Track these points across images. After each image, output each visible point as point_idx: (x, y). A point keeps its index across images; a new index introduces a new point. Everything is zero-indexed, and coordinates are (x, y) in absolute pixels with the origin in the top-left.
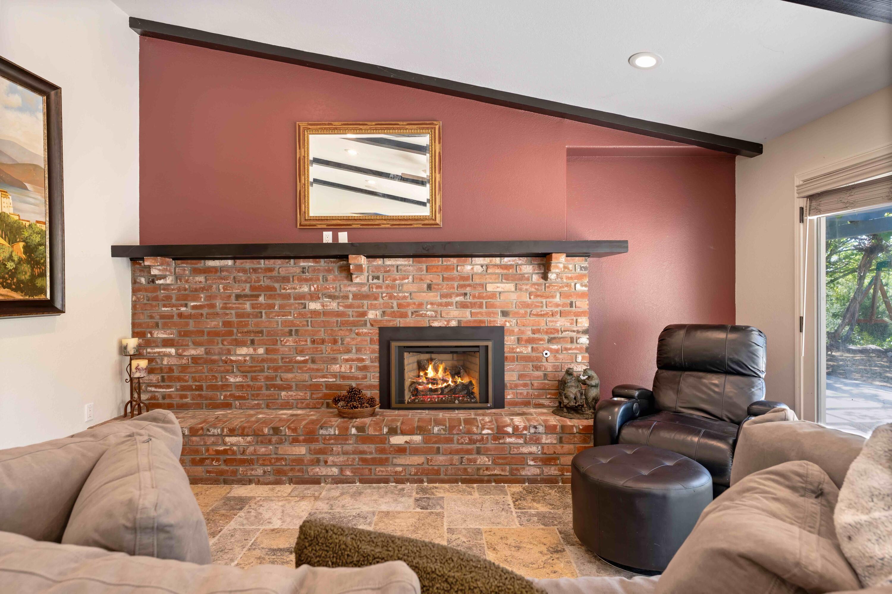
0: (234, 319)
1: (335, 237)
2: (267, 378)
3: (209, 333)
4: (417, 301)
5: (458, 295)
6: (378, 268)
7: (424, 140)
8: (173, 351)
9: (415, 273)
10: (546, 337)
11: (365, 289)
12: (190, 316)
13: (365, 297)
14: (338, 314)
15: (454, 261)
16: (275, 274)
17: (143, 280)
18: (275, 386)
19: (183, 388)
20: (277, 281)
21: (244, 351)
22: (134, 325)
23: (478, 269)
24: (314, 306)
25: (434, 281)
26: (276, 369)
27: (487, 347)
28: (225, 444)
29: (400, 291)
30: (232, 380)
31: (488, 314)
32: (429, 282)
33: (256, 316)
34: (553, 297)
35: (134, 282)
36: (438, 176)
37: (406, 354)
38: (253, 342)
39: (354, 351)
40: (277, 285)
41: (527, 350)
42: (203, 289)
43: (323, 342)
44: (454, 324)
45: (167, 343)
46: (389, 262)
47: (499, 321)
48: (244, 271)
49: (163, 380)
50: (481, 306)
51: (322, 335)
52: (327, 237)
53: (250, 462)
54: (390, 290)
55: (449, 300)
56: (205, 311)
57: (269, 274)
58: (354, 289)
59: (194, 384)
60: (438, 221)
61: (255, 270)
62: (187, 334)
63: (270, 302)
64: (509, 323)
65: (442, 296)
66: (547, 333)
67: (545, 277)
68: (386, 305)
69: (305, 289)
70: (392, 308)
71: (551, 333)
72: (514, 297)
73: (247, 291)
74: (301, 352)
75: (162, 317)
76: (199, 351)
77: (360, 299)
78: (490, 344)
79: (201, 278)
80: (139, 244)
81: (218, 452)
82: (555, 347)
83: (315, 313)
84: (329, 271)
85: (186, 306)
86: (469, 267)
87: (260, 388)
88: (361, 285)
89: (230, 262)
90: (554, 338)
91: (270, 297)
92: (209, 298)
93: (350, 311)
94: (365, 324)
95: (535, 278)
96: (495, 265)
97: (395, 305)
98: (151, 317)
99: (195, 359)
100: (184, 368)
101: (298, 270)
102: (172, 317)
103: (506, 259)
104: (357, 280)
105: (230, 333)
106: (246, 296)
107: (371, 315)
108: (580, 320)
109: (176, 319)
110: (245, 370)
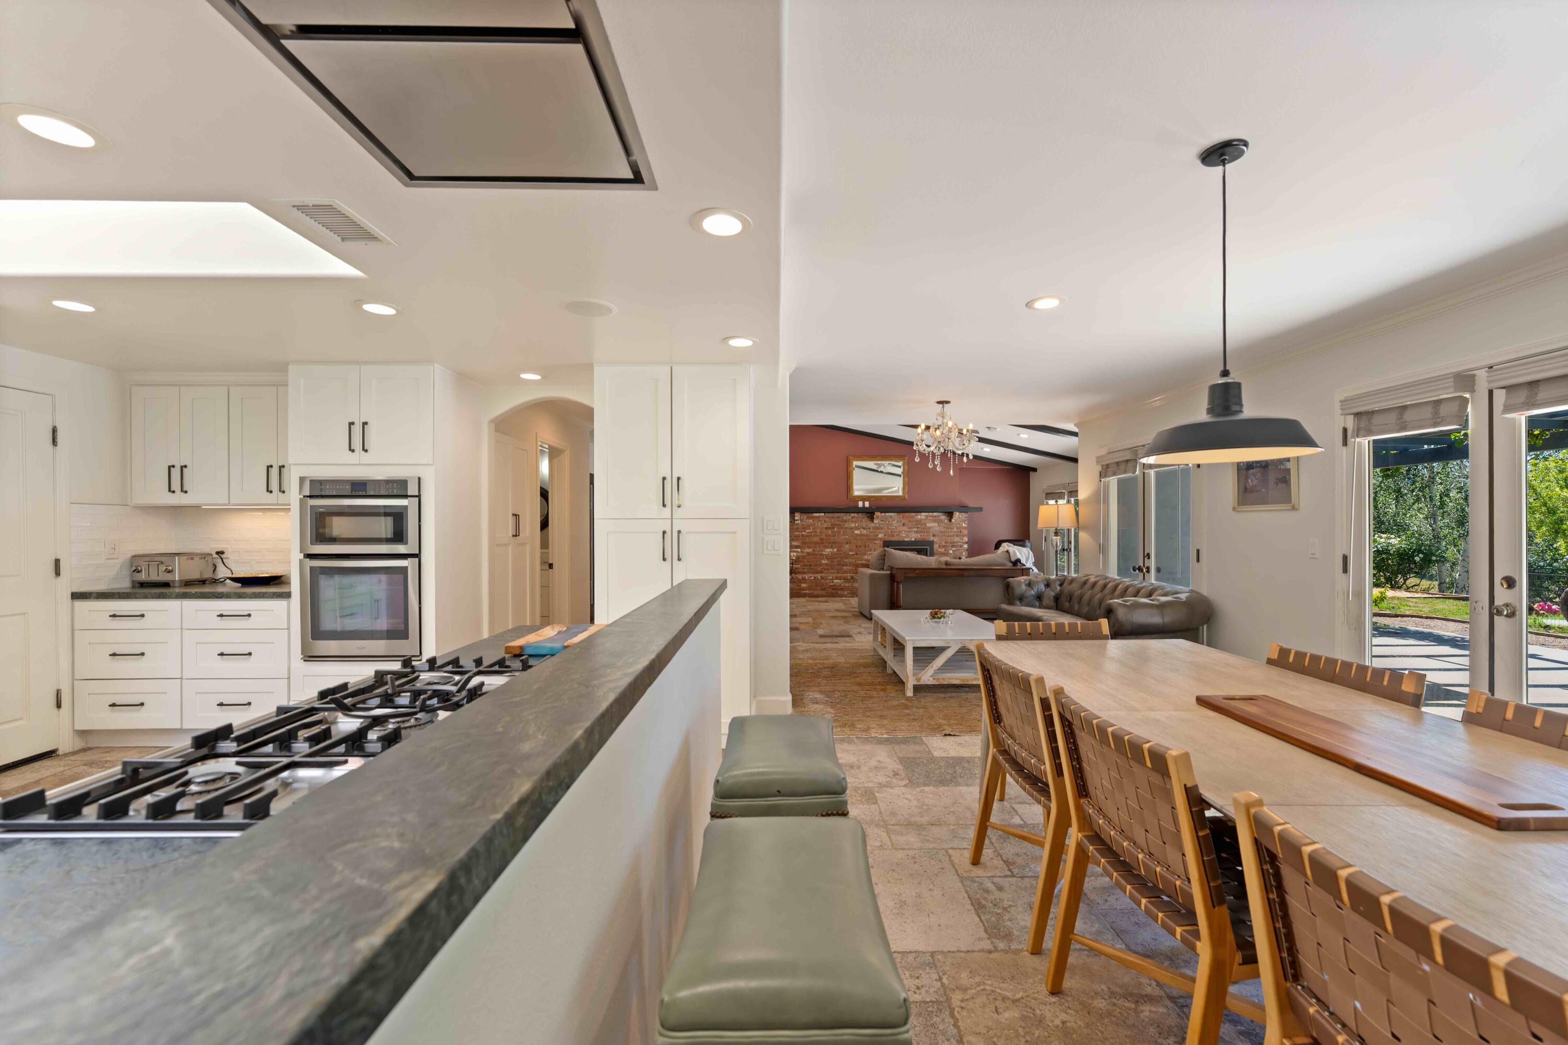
0: (824, 537)
1: (864, 504)
2: (838, 562)
3: (814, 543)
4: (898, 530)
5: (915, 528)
6: (883, 517)
7: (900, 464)
8: (799, 550)
9: (898, 519)
11: (879, 526)
12: (807, 536)
13: (879, 529)
14: (867, 535)
15: (914, 514)
16: (841, 519)
17: (794, 522)
18: (840, 565)
19: (804, 565)
20: (842, 522)
21: (828, 550)
23: (923, 517)
24: (857, 532)
25: (906, 522)
26: (841, 558)
27: (927, 549)
28: (833, 582)
29: (893, 526)
30: (823, 562)
31: (928, 536)
32: (903, 522)
33: (833, 536)
34: (954, 529)
35: (791, 522)
36: (906, 479)
38: (832, 547)
39: (873, 550)
40: (842, 524)
41: (942, 550)
42: (812, 525)
43: (860, 547)
44: (913, 539)
46: (888, 514)
47: (932, 539)
48: (828, 518)
49: (800, 561)
50: (924, 532)
51: (860, 544)
52: (861, 505)
53: (842, 589)
54: (889, 526)
55: (912, 530)
56: (813, 534)
57: (838, 519)
58: (874, 526)
59: (808, 564)
60: (906, 497)
61: (833, 518)
62: (806, 543)
63: (839, 530)
64: (935, 540)
65: (909, 528)
66: (951, 543)
67: (950, 521)
68: (887, 532)
69: (853, 525)
70: (889, 533)
72: (937, 529)
73: (830, 526)
74: (852, 551)
75: (795, 536)
76: (810, 550)
77: (877, 529)
79: (811, 521)
81: (830, 586)
83: (857, 535)
84: (863, 518)
85: (807, 531)
86: (919, 517)
87: (835, 565)
88: (877, 524)
89: (823, 514)
91: (839, 528)
92: (815, 529)
93: (871, 534)
94: (877, 540)
95: (946, 521)
96: (930, 516)
97: (891, 532)
99: (808, 554)
101: (849, 518)
103: (934, 514)
104: (876, 521)
105: (823, 543)
108: (964, 538)
109: (801, 537)
110: (827, 557)
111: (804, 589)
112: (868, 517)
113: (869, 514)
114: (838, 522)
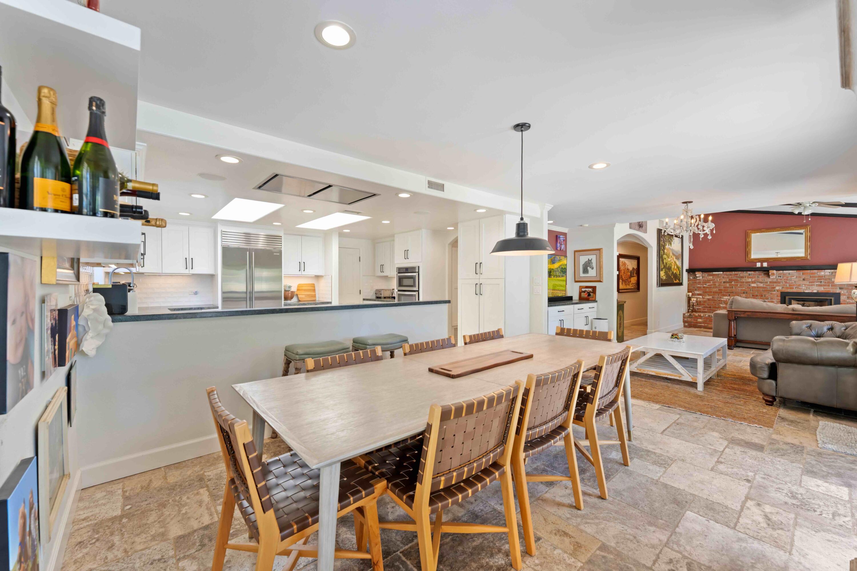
0: (723, 289)
1: (762, 265)
3: (713, 292)
4: (798, 284)
5: (817, 282)
6: (780, 274)
7: (802, 231)
8: (701, 297)
9: (797, 275)
12: (707, 288)
13: (775, 282)
14: (763, 288)
15: (816, 271)
16: (738, 276)
17: (691, 278)
19: (704, 307)
20: (739, 278)
21: (726, 297)
22: (688, 289)
23: (828, 274)
24: (753, 285)
25: (806, 278)
27: (831, 299)
29: (791, 281)
31: (832, 289)
32: (803, 278)
33: (731, 288)
35: (688, 278)
36: (809, 243)
37: (792, 301)
38: (729, 295)
39: (770, 299)
40: (739, 279)
42: (712, 280)
43: (757, 296)
44: (815, 291)
45: (699, 295)
46: (785, 272)
47: (838, 291)
48: (727, 275)
49: (698, 304)
50: (829, 286)
51: (756, 294)
52: (759, 265)
54: (786, 281)
55: (813, 284)
56: (712, 286)
57: (736, 276)
58: (770, 280)
59: (708, 306)
60: (808, 258)
61: (731, 275)
62: (706, 292)
63: (736, 284)
65: (809, 282)
68: (784, 285)
69: (750, 280)
73: (728, 281)
75: (698, 287)
76: (710, 297)
77: (773, 283)
78: (833, 298)
79: (711, 277)
80: (689, 268)
83: (754, 287)
84: (760, 275)
85: (706, 285)
86: (823, 273)
88: (774, 279)
89: (721, 273)
91: (737, 282)
92: (714, 283)
93: (768, 287)
94: (775, 291)
97: (788, 285)
98: (694, 288)
99: (709, 299)
100: (705, 302)
101: (747, 275)
102: (701, 288)
104: (771, 277)
105: (721, 293)
106: (727, 282)
111: (700, 323)
112: (765, 274)
113: (766, 271)
114: (735, 278)
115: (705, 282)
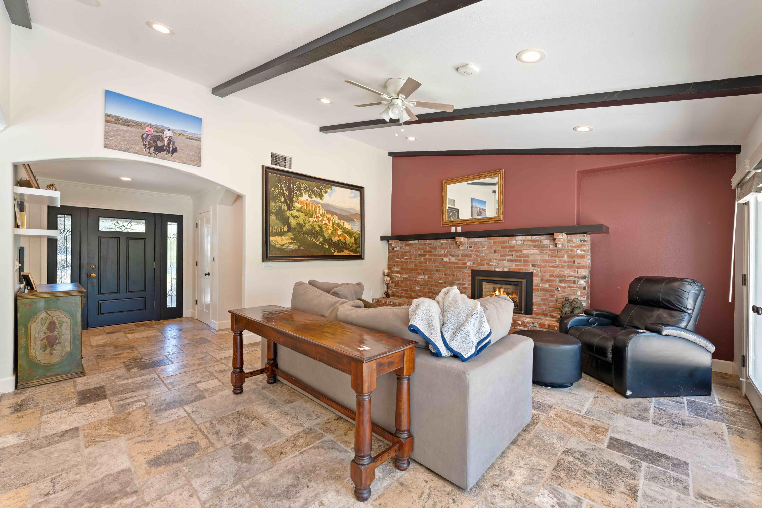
0: (418, 264)
1: (456, 229)
2: (429, 289)
3: (410, 269)
4: (489, 258)
5: (509, 255)
6: (471, 243)
7: (494, 180)
8: (399, 275)
9: (488, 245)
10: (558, 280)
11: (466, 252)
12: (404, 262)
13: (466, 256)
14: (455, 263)
15: (506, 238)
16: (432, 246)
17: (391, 249)
18: (431, 292)
19: (402, 290)
21: (421, 277)
22: (388, 265)
23: (519, 242)
24: (446, 259)
25: (497, 249)
26: (432, 285)
27: (522, 282)
29: (482, 253)
30: (417, 288)
31: (524, 266)
32: (494, 249)
33: (425, 263)
34: (563, 257)
35: (389, 249)
36: (502, 196)
37: (484, 284)
38: (424, 274)
39: (461, 280)
40: (432, 250)
41: (546, 286)
42: (408, 252)
43: (449, 275)
44: (506, 270)
45: (398, 272)
46: (476, 240)
47: (530, 269)
48: (422, 245)
49: (396, 286)
50: (520, 261)
51: (449, 272)
52: (453, 229)
54: (477, 253)
55: (504, 258)
56: (409, 260)
57: (430, 246)
58: (461, 252)
59: (405, 289)
60: (501, 218)
61: (425, 244)
62: (403, 269)
63: (430, 257)
64: (536, 271)
65: (501, 256)
66: (558, 277)
67: (556, 246)
68: (475, 260)
69: (443, 252)
70: (478, 261)
71: (561, 277)
72: (538, 257)
73: (423, 253)
74: (441, 279)
75: (396, 262)
76: (407, 276)
77: (464, 257)
78: (524, 281)
79: (408, 248)
80: (390, 235)
82: (563, 285)
83: (446, 262)
84: (452, 244)
85: (403, 258)
86: (514, 242)
87: (426, 293)
88: (464, 250)
89: (417, 241)
90: (563, 280)
92: (410, 255)
93: (460, 262)
94: (466, 268)
95: (551, 247)
96: (528, 240)
97: (479, 260)
98: (393, 262)
99: (406, 279)
100: (402, 282)
101: (440, 244)
102: (399, 262)
103: (534, 237)
104: (461, 248)
105: (417, 270)
106: (422, 255)
107: (469, 264)
108: (580, 270)
109: (400, 263)
110: (421, 285)
112: (454, 243)
114: (429, 249)
115: (404, 254)
